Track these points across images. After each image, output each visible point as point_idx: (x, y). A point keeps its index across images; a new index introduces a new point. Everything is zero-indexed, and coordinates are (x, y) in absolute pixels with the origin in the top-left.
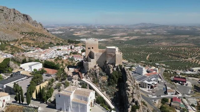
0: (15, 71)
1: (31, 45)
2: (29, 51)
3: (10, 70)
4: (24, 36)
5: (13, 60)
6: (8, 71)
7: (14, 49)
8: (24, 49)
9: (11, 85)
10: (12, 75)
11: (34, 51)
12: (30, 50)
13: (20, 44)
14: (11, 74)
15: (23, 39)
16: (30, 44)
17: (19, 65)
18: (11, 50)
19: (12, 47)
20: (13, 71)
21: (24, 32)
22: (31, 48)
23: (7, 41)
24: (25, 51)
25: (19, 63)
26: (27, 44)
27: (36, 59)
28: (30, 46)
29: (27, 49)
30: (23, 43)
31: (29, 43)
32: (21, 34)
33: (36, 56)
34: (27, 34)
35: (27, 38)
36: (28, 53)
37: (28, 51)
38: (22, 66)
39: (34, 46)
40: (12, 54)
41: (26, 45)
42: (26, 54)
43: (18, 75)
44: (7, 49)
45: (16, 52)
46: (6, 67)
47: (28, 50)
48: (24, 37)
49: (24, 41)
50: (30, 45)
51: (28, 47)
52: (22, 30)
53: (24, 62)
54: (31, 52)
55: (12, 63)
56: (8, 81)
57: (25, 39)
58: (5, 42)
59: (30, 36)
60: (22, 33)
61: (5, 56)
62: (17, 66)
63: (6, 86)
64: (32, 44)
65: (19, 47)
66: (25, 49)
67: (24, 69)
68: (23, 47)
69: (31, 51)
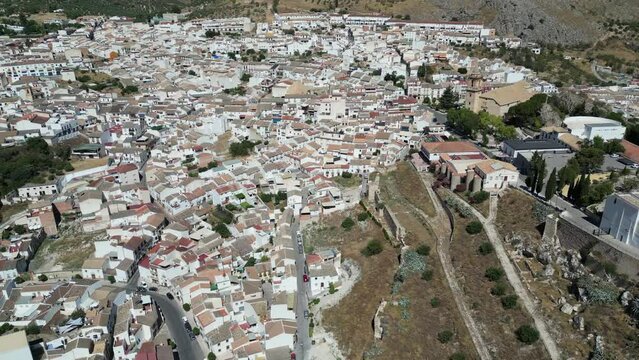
0: (548, 129)
1: (623, 66)
2: (611, 84)
3: (538, 124)
4: (612, 34)
5: (554, 101)
6: (533, 125)
7: (567, 73)
8: (596, 75)
9: (528, 155)
10: (537, 137)
11: (624, 85)
12: (614, 81)
13: (591, 60)
14: (536, 134)
15: (605, 44)
16: (621, 62)
17: (562, 118)
18: (559, 73)
19: (567, 65)
20: (544, 129)
21: (618, 23)
22: (618, 77)
23: (559, 46)
24: (597, 82)
25: (564, 112)
26: (610, 61)
27: (615, 111)
28: (617, 69)
29: (604, 76)
30: (599, 57)
31: (618, 60)
32: (605, 25)
33: (623, 103)
34: (624, 27)
35: (619, 43)
36: (603, 89)
37: (604, 85)
38: (569, 120)
39: (630, 72)
40: (558, 85)
41: (606, 65)
42: (597, 92)
43: (552, 140)
44: (549, 69)
45: (571, 81)
46: (531, 115)
47: (608, 80)
48: (610, 39)
49: (608, 52)
50: (619, 67)
51: (610, 72)
52: (614, 13)
53: (579, 111)
54: (614, 89)
55: (547, 108)
56: (525, 145)
57: (612, 45)
58: (551, 47)
59: (633, 36)
60: (609, 25)
61: (539, 88)
62: (557, 118)
63: (519, 154)
64: (627, 64)
65: (584, 68)
66: (599, 77)
67: (570, 131)
68: (597, 68)
69: (615, 84)
